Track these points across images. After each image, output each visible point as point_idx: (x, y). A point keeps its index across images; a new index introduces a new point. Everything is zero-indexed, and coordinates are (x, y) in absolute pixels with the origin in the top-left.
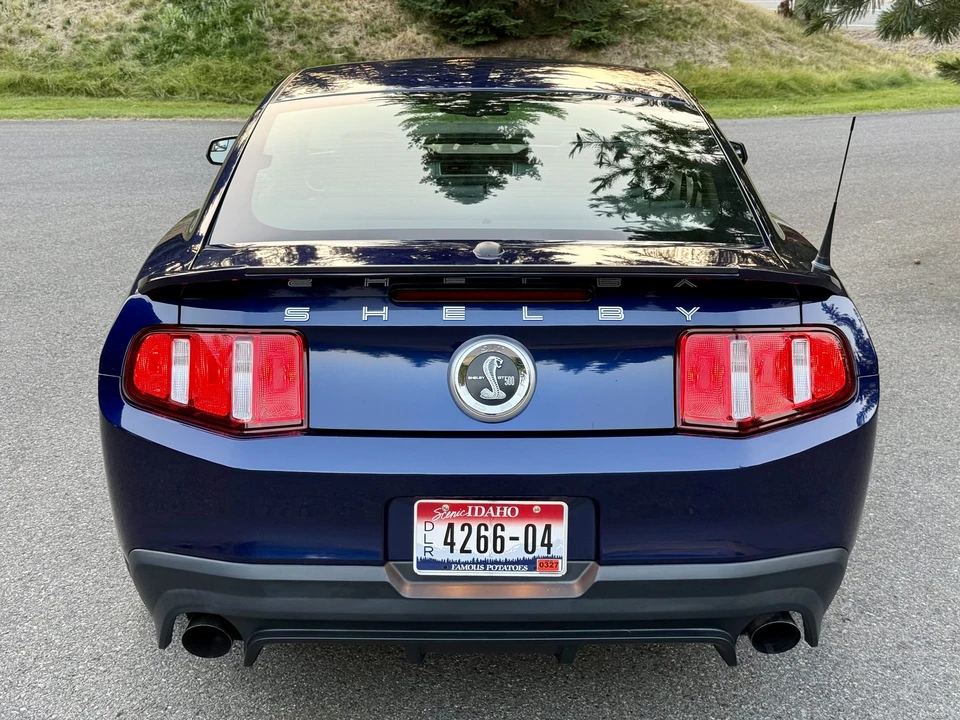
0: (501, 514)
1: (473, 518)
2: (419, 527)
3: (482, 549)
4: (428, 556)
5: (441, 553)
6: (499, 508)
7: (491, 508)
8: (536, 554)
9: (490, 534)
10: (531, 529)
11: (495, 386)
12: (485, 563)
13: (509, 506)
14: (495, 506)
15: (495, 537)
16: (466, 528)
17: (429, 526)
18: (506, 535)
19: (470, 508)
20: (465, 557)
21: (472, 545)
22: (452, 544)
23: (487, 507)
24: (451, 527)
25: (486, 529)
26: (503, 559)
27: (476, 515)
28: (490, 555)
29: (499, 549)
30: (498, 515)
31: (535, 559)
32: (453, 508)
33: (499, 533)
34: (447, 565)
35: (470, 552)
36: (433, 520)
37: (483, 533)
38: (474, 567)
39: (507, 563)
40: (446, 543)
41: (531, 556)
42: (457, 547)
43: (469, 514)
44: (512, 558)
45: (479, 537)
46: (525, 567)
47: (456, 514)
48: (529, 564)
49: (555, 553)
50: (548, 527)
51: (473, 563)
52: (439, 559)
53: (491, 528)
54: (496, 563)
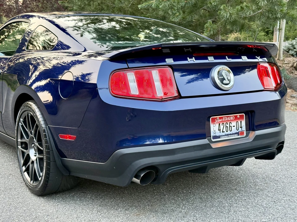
0: (231, 119)
1: (224, 121)
2: (212, 126)
3: (227, 131)
4: (215, 135)
6: (230, 117)
7: (228, 117)
8: (239, 131)
9: (228, 126)
10: (237, 122)
11: (226, 79)
12: (228, 135)
13: (232, 116)
14: (229, 116)
15: (230, 127)
16: (223, 124)
17: (214, 125)
18: (232, 125)
19: (223, 118)
20: (223, 134)
21: (224, 130)
23: (227, 117)
24: (219, 124)
25: (228, 124)
26: (232, 133)
27: (225, 120)
28: (229, 132)
29: (231, 130)
30: (230, 119)
32: (220, 118)
34: (219, 137)
35: (224, 132)
36: (215, 123)
38: (225, 136)
39: (233, 134)
40: (219, 130)
41: (238, 131)
42: (221, 131)
43: (223, 120)
44: (234, 132)
45: (226, 127)
46: (237, 135)
47: (220, 120)
48: (238, 133)
49: (243, 130)
50: (241, 122)
51: (225, 135)
52: (217, 135)
53: (229, 124)
54: (230, 134)
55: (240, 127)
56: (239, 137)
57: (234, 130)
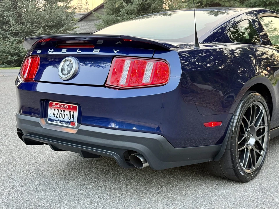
0: (65, 107)
2: (49, 109)
3: (60, 117)
4: (50, 118)
5: (53, 117)
8: (71, 120)
9: (62, 113)
10: (70, 112)
11: (66, 70)
12: (60, 121)
13: (66, 105)
14: (63, 105)
15: (63, 114)
16: (58, 110)
17: (51, 109)
18: (65, 113)
20: (57, 119)
21: (58, 116)
22: (55, 115)
23: (62, 105)
24: (55, 109)
26: (64, 121)
27: (60, 107)
28: (62, 119)
29: (63, 118)
31: (70, 121)
32: (56, 104)
33: (64, 113)
34: (53, 121)
35: (58, 117)
36: (52, 107)
37: (61, 112)
39: (65, 122)
40: (54, 114)
41: (69, 121)
42: (56, 116)
43: (58, 107)
44: (66, 121)
45: (60, 113)
46: (68, 124)
47: (56, 106)
48: (69, 123)
49: (74, 120)
50: (74, 112)
51: (58, 121)
52: (52, 119)
53: (62, 111)
54: (63, 121)
55: (72, 118)
56: (70, 126)
57: (66, 119)
